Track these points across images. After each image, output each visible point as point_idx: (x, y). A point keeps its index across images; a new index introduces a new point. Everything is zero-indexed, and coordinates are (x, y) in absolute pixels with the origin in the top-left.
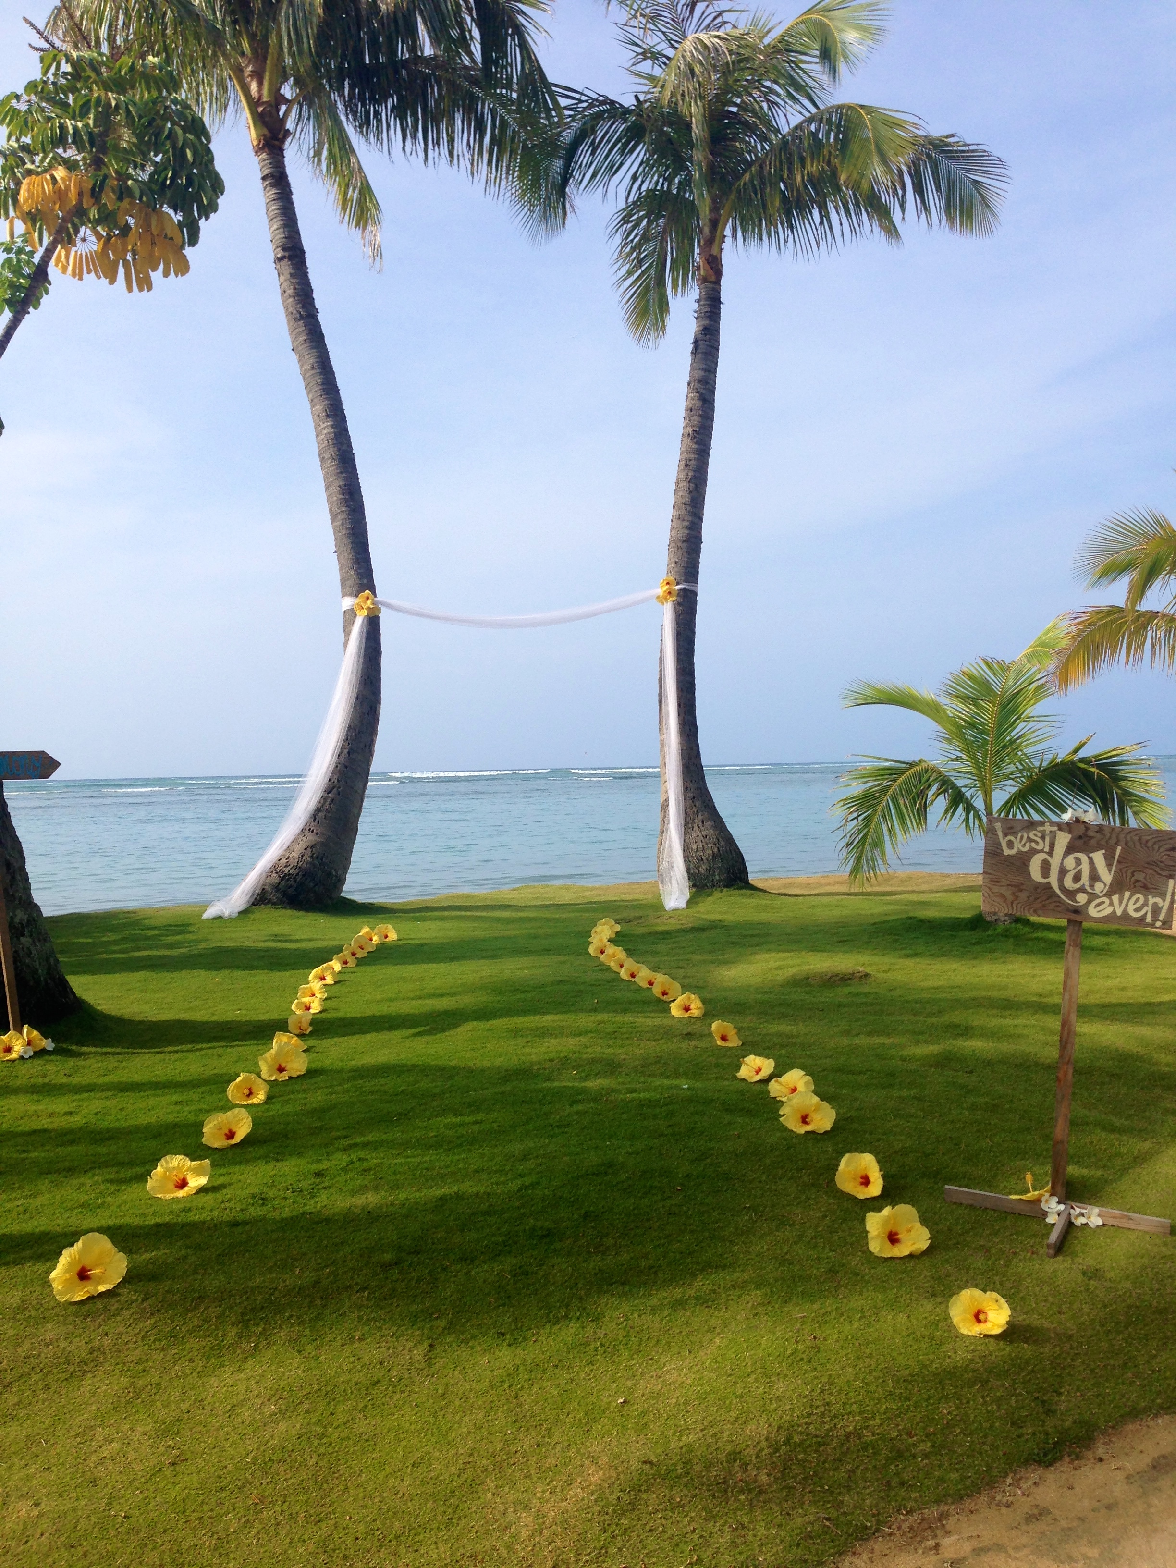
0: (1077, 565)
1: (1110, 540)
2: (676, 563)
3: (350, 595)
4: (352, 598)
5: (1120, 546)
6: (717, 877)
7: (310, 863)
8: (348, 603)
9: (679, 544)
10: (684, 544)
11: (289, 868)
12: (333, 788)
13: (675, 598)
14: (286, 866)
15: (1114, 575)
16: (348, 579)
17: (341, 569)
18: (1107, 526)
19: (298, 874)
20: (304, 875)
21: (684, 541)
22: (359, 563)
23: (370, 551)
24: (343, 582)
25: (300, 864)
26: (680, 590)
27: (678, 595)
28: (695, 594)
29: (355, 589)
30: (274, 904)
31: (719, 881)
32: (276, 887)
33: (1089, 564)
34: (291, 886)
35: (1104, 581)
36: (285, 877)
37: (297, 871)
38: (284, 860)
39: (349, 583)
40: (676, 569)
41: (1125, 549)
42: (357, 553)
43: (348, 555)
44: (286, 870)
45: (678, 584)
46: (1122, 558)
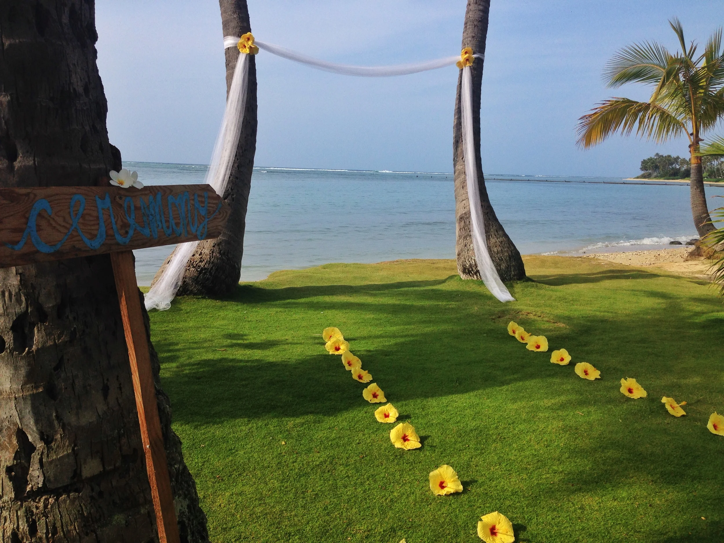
0: (604, 72)
1: (628, 60)
2: (473, 37)
3: (234, 35)
4: (234, 38)
5: (631, 63)
6: (513, 273)
7: (220, 258)
8: (230, 41)
9: (476, 23)
11: (203, 263)
12: (229, 195)
13: (471, 64)
14: (201, 261)
15: (624, 80)
16: (231, 21)
17: (223, 13)
18: (627, 51)
19: (212, 268)
20: (217, 270)
21: (479, 21)
22: (240, 9)
24: (225, 25)
25: (212, 260)
26: (475, 58)
27: (474, 62)
28: (482, 61)
29: (238, 30)
30: (195, 294)
31: (514, 276)
32: (196, 280)
33: (611, 73)
34: (208, 279)
35: (618, 84)
36: (202, 271)
37: (211, 265)
38: (197, 256)
41: (633, 65)
43: (231, 1)
44: (202, 264)
45: (474, 53)
46: (630, 71)
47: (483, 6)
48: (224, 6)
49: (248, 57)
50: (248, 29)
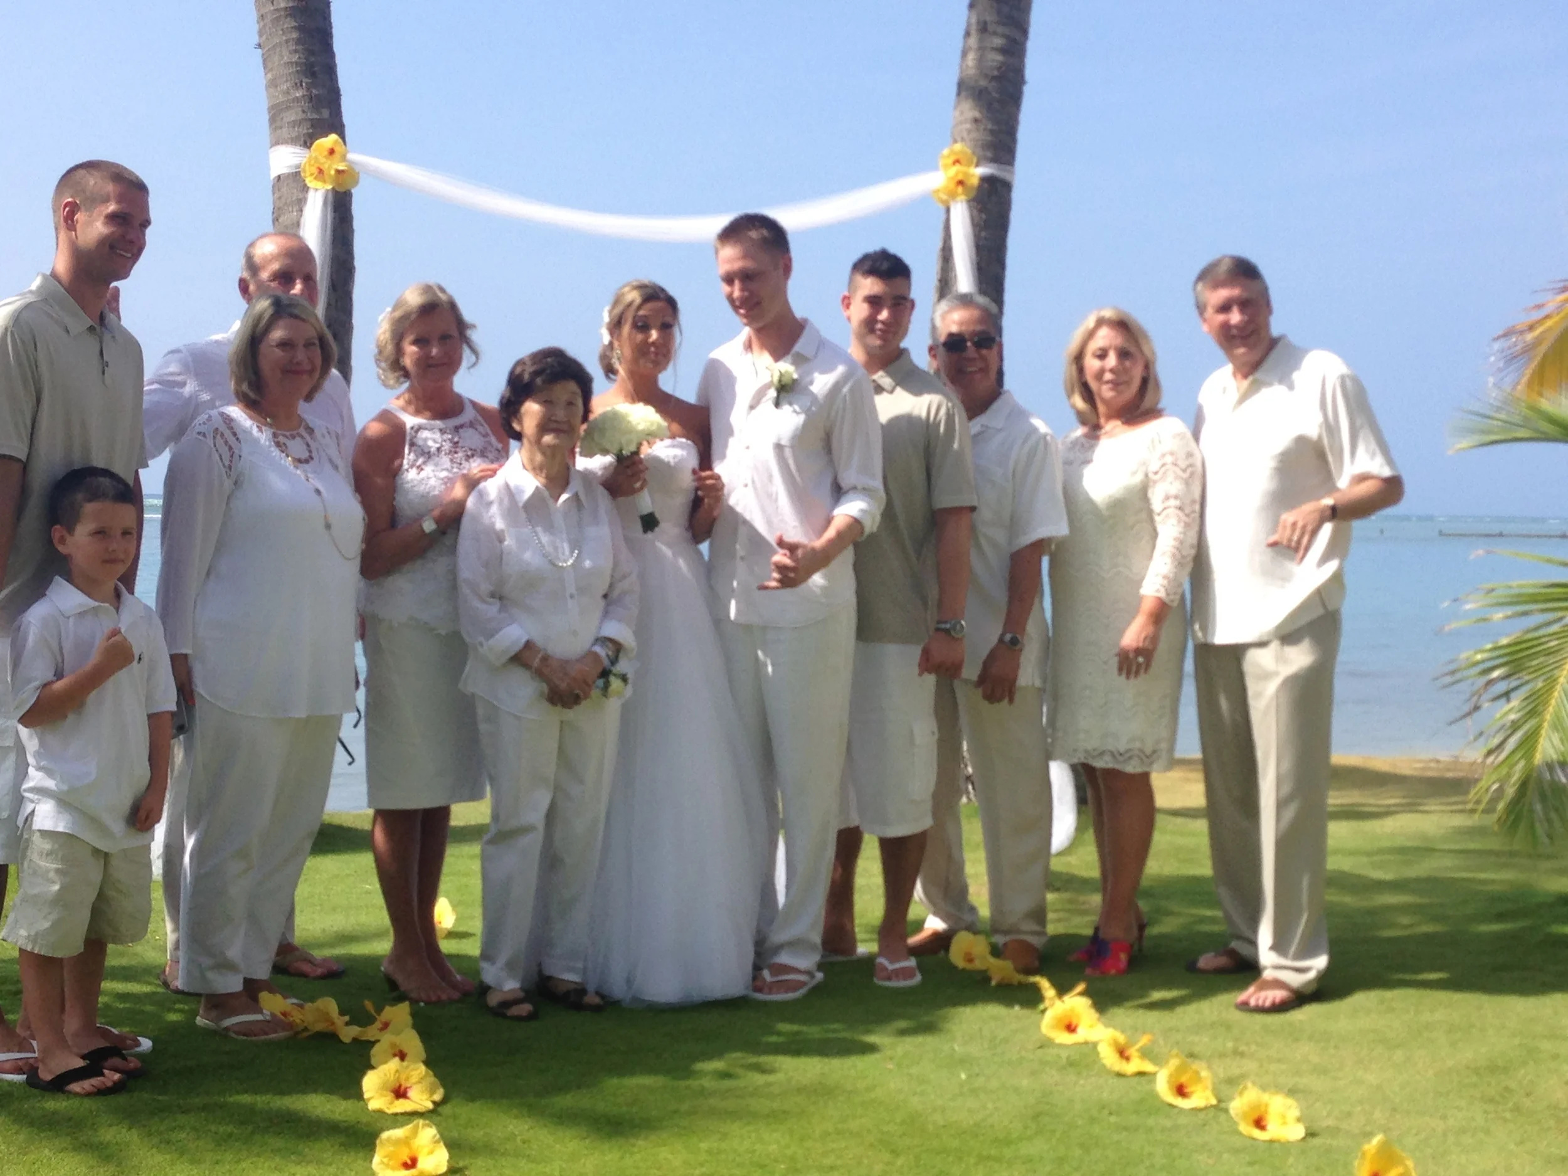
2: (976, 121)
3: (293, 141)
4: (297, 150)
8: (286, 158)
10: (994, 84)
13: (971, 194)
16: (288, 108)
17: (272, 84)
21: (994, 78)
22: (313, 75)
23: (335, 49)
24: (275, 114)
26: (982, 178)
27: (978, 188)
28: (1007, 186)
29: (304, 130)
39: (292, 116)
40: (974, 135)
42: (310, 52)
43: (288, 56)
45: (979, 164)
47: (1003, 36)
48: (271, 70)
49: (330, 196)
50: (336, 125)
